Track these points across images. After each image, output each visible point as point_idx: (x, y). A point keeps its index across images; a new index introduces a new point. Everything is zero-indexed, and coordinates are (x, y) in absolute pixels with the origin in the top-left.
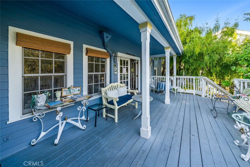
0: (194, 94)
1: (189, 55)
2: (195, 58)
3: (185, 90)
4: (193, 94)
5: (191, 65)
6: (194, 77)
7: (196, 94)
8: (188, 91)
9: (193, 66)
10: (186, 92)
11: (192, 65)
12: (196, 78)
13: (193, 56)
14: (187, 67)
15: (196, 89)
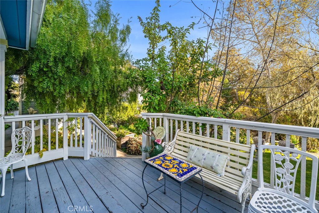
0: (66, 158)
1: (54, 52)
2: (71, 66)
3: (41, 156)
4: (62, 159)
5: (57, 82)
6: (66, 114)
7: (69, 157)
8: (49, 155)
9: (64, 85)
10: (43, 160)
11: (60, 83)
12: (70, 117)
13: (66, 59)
14: (47, 87)
15: (69, 145)
